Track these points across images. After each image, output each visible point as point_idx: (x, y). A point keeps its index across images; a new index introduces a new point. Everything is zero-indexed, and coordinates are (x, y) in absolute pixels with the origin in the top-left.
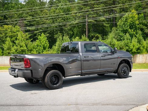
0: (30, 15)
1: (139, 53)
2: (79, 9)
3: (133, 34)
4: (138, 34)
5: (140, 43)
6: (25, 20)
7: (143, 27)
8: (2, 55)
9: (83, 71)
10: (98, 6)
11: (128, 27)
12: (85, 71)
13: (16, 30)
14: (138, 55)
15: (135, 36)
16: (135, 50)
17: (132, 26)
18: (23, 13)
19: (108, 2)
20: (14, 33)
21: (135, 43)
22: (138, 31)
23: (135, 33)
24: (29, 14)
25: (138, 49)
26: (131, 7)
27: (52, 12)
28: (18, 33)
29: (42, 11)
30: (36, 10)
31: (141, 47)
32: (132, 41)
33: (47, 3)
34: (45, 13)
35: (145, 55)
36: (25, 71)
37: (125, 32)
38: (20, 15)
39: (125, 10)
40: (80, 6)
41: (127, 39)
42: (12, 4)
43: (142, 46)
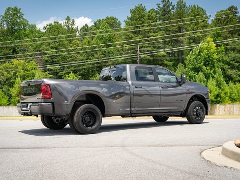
0: (52, 48)
1: (218, 102)
2: (126, 38)
3: (210, 73)
4: (217, 74)
5: (220, 88)
6: (45, 54)
7: (225, 67)
8: (8, 105)
9: (132, 109)
10: (155, 35)
11: (202, 63)
12: (137, 109)
13: (31, 67)
14: (218, 105)
15: (213, 77)
16: (213, 97)
17: (208, 61)
18: (42, 44)
19: (171, 29)
20: (28, 72)
21: (213, 87)
22: (217, 69)
23: (212, 72)
24: (51, 45)
25: (218, 96)
26: (206, 36)
27: (85, 44)
28: (33, 71)
29: (70, 41)
30: (62, 40)
31: (221, 93)
32: (208, 84)
33: (79, 29)
34: (75, 44)
35: (228, 105)
36: (43, 103)
37: (197, 70)
38: (37, 47)
39: (196, 41)
40: (128, 34)
41: (201, 82)
42: (25, 30)
43: (223, 92)
